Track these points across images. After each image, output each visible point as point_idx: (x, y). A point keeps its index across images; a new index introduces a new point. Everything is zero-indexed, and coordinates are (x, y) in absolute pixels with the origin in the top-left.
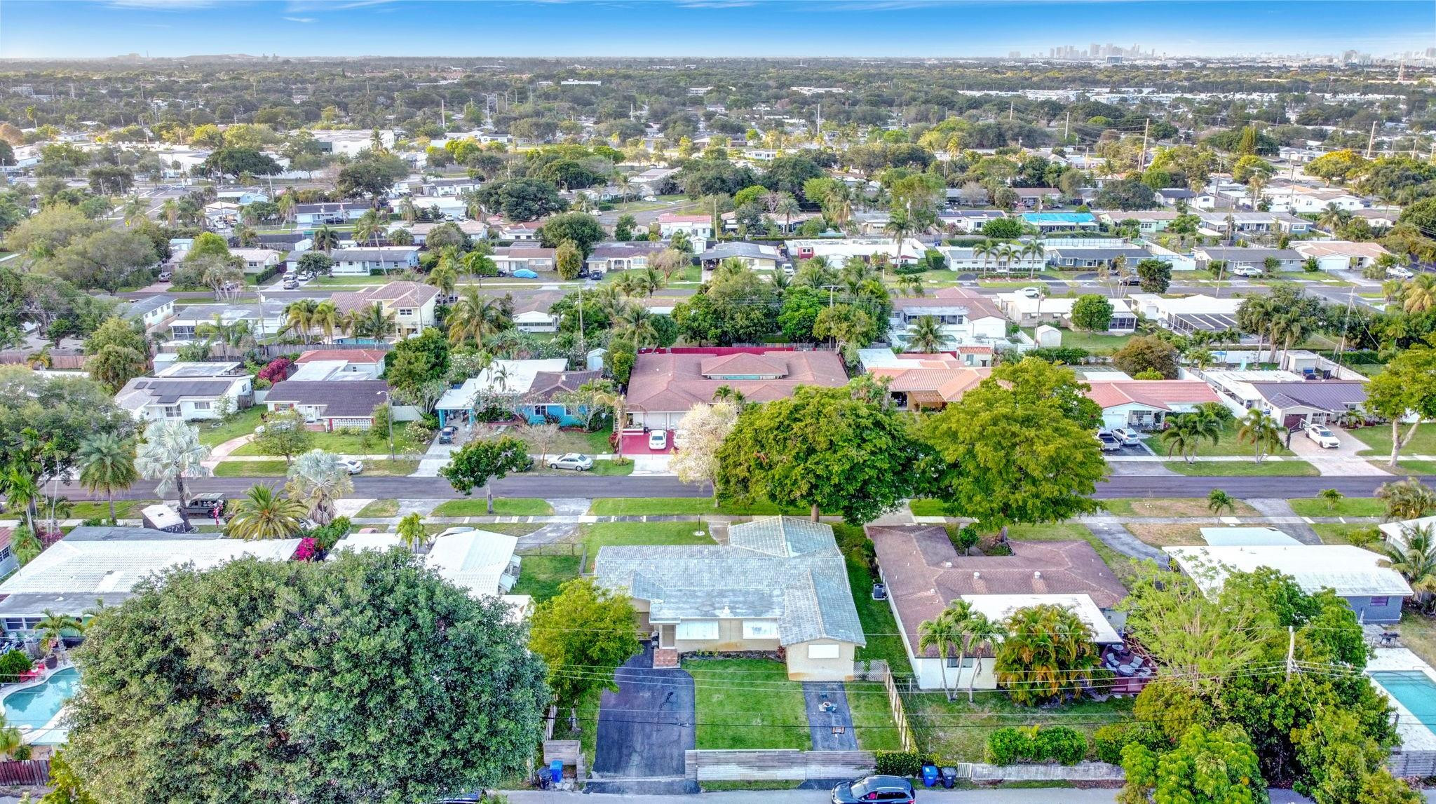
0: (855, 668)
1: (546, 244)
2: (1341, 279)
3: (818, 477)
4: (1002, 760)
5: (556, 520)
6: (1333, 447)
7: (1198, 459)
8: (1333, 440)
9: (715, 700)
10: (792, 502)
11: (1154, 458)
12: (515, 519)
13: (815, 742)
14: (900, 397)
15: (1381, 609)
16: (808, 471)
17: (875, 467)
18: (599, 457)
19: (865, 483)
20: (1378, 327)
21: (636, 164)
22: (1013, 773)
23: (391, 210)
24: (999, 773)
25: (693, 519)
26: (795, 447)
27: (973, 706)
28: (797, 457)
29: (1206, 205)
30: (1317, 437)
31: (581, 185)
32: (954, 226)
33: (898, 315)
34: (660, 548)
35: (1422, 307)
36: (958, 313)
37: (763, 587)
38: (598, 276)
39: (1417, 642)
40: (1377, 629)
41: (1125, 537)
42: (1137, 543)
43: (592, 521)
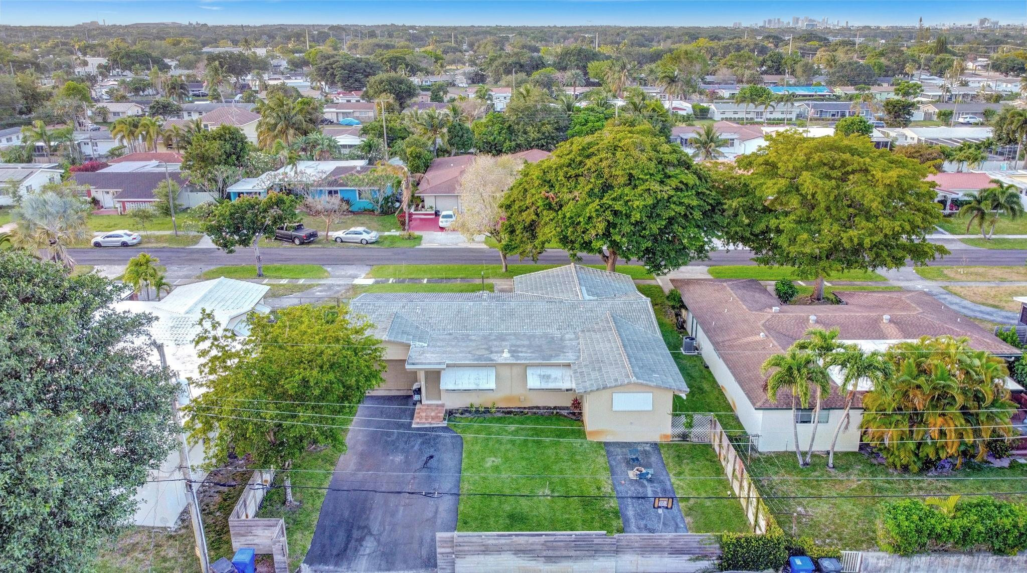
0: (673, 425)
3: (616, 213)
4: (909, 547)
5: (329, 282)
7: (994, 236)
9: (489, 464)
10: (587, 246)
11: (949, 236)
12: (284, 281)
13: (626, 521)
16: (604, 208)
17: (681, 204)
18: (386, 233)
19: (671, 221)
25: (478, 282)
26: (588, 183)
27: (833, 472)
28: (591, 193)
32: (714, 92)
37: (553, 331)
41: (951, 299)
43: (368, 282)
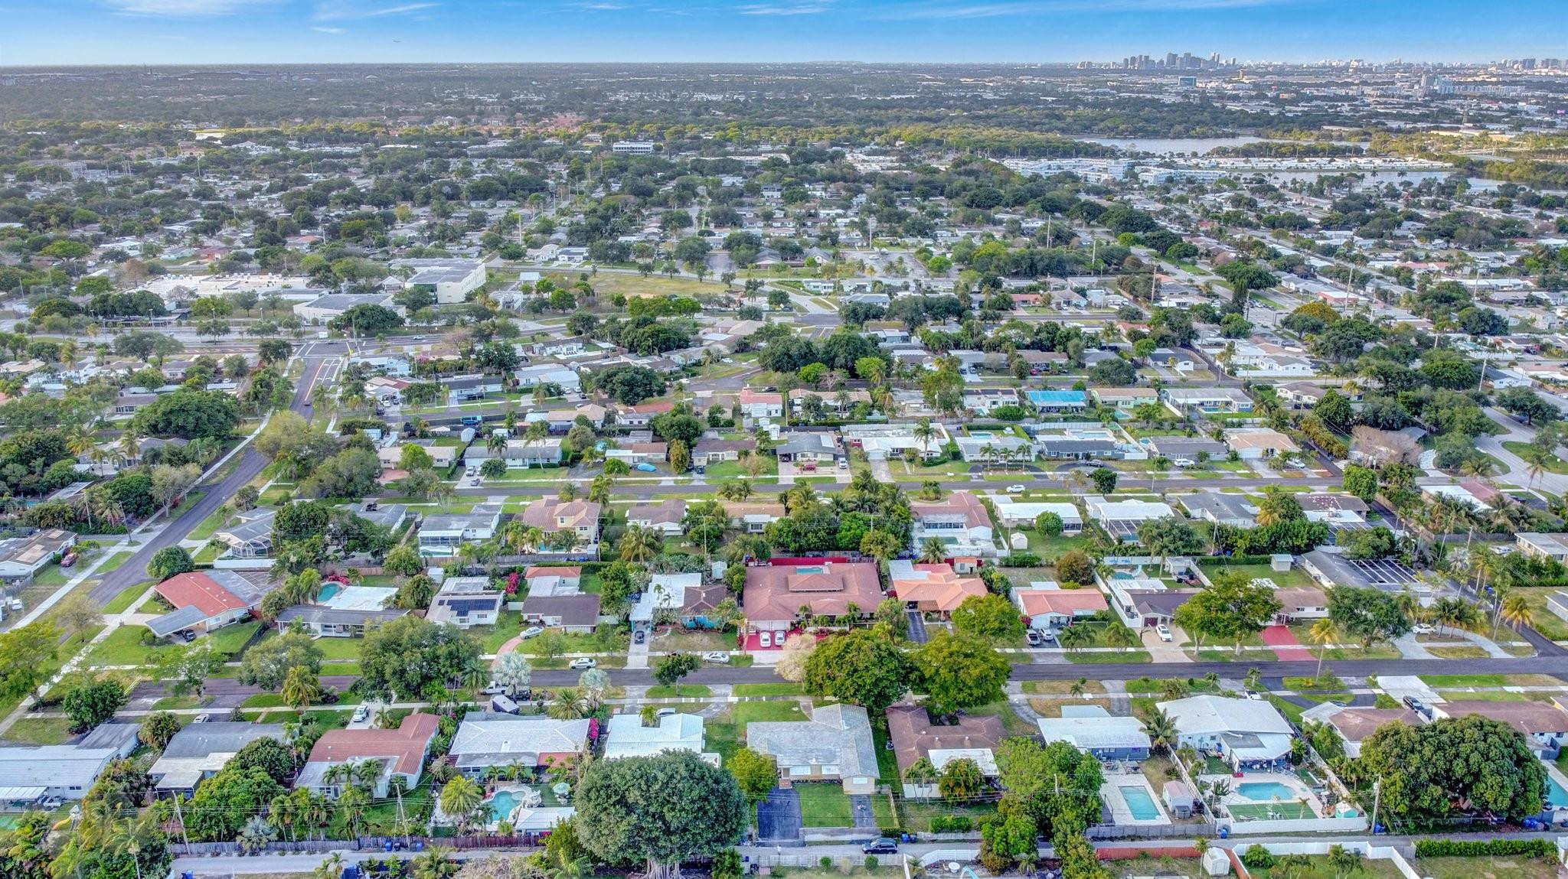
0: (875, 788)
1: (658, 438)
2: (1250, 468)
3: (859, 685)
4: (936, 831)
5: (715, 700)
6: (1168, 641)
7: (1085, 650)
8: (1169, 636)
9: (810, 803)
10: (846, 697)
11: (1061, 650)
12: (693, 700)
13: (855, 823)
14: (913, 604)
15: (1137, 753)
16: (854, 681)
17: (888, 678)
18: (733, 653)
19: (884, 687)
22: (941, 836)
23: (517, 383)
24: (935, 837)
25: (791, 699)
26: (847, 668)
27: (927, 804)
28: (848, 674)
29: (1186, 368)
30: (1161, 634)
31: (669, 349)
32: (973, 409)
33: (919, 523)
34: (778, 724)
35: (1266, 523)
36: (961, 519)
37: (831, 747)
38: (701, 471)
39: (1150, 770)
40: (1135, 763)
41: (1026, 708)
42: (1032, 712)
43: (735, 700)
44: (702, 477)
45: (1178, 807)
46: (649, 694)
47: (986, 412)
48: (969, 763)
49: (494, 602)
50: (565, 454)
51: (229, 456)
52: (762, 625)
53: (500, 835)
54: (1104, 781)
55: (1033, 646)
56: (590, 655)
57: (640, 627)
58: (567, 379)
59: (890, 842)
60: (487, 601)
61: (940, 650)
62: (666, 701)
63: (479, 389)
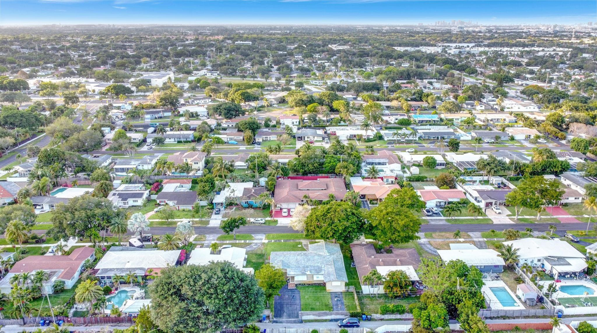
0: (345, 288)
1: (240, 131)
3: (335, 231)
4: (383, 313)
5: (255, 241)
6: (500, 213)
7: (456, 218)
8: (500, 211)
9: (306, 297)
10: (328, 238)
11: (443, 218)
12: (243, 241)
13: (334, 308)
14: (363, 196)
15: (497, 269)
16: (332, 229)
17: (352, 227)
18: (267, 219)
19: (349, 232)
20: (524, 168)
21: (269, 88)
22: (386, 317)
23: (179, 112)
24: (383, 317)
25: (297, 241)
26: (328, 221)
27: (377, 298)
28: (329, 225)
29: (481, 109)
30: (495, 210)
31: (249, 100)
32: (387, 121)
33: (364, 162)
34: (289, 252)
35: (539, 161)
36: (385, 161)
37: (319, 265)
38: (259, 144)
39: (506, 278)
40: (495, 274)
41: (429, 246)
42: (432, 248)
43: (266, 241)
44: (259, 146)
45: (529, 299)
46: (218, 239)
47: (392, 122)
48: (402, 273)
49: (142, 194)
50: (195, 137)
51: (36, 138)
52: (284, 206)
53: (113, 316)
54: (484, 284)
55: (428, 216)
56: (189, 220)
57: (219, 207)
58: (202, 110)
59: (355, 320)
60: (138, 193)
61: (381, 211)
62: (228, 242)
63: (161, 114)
